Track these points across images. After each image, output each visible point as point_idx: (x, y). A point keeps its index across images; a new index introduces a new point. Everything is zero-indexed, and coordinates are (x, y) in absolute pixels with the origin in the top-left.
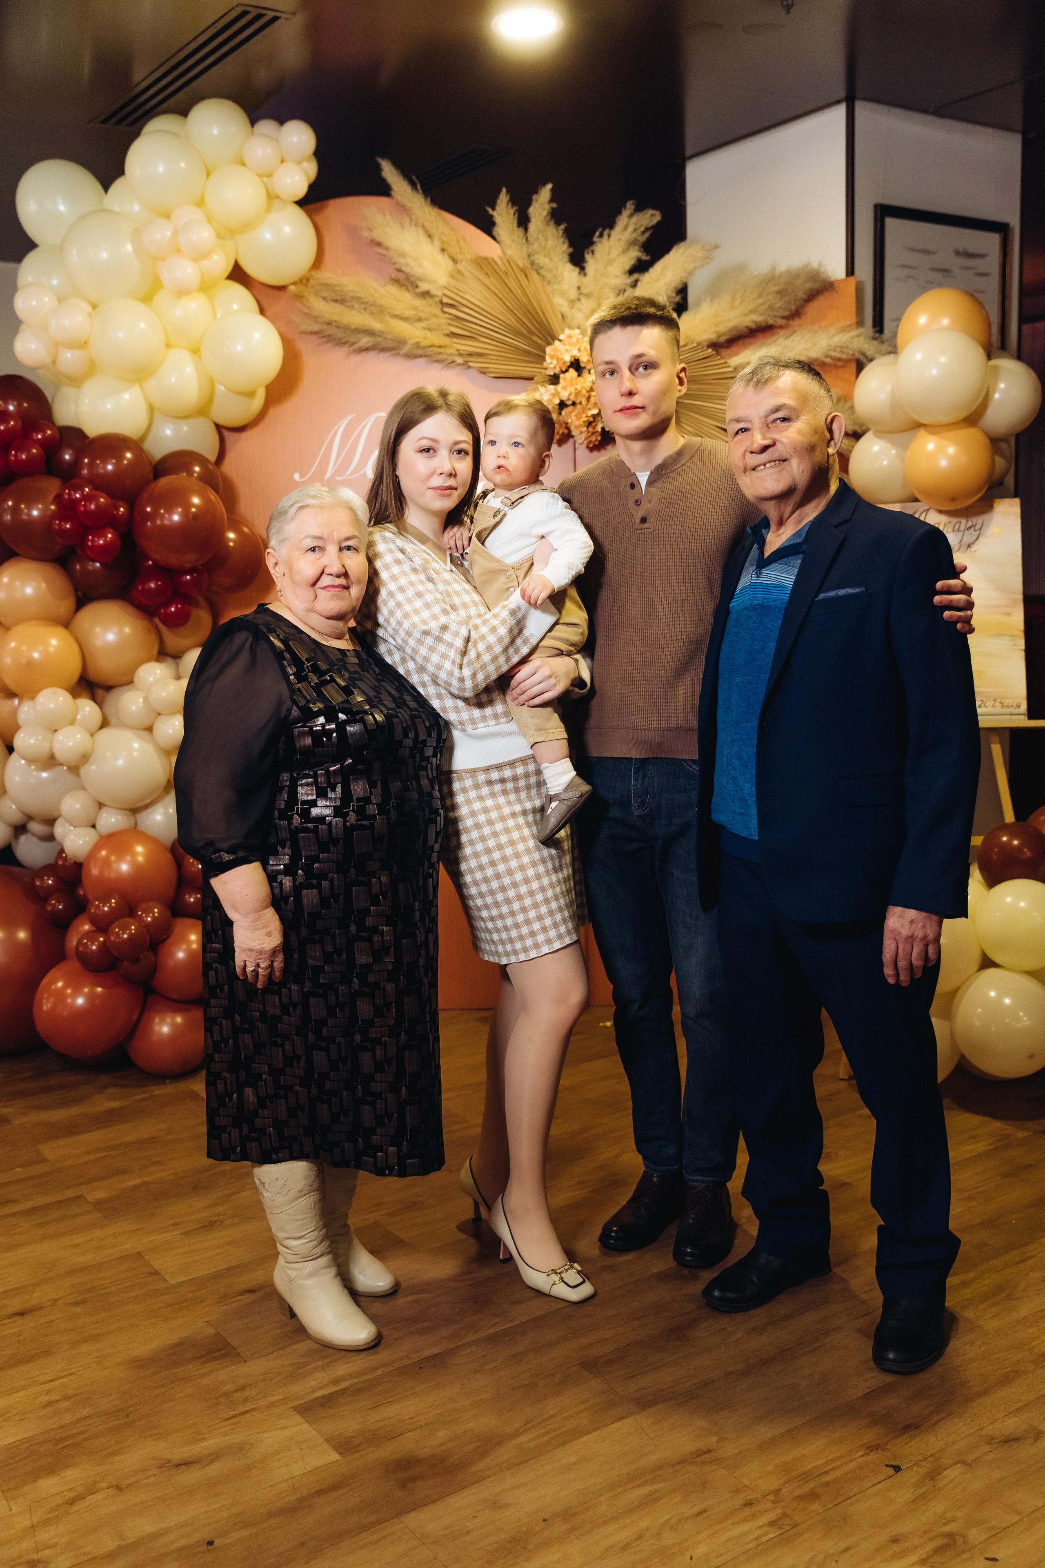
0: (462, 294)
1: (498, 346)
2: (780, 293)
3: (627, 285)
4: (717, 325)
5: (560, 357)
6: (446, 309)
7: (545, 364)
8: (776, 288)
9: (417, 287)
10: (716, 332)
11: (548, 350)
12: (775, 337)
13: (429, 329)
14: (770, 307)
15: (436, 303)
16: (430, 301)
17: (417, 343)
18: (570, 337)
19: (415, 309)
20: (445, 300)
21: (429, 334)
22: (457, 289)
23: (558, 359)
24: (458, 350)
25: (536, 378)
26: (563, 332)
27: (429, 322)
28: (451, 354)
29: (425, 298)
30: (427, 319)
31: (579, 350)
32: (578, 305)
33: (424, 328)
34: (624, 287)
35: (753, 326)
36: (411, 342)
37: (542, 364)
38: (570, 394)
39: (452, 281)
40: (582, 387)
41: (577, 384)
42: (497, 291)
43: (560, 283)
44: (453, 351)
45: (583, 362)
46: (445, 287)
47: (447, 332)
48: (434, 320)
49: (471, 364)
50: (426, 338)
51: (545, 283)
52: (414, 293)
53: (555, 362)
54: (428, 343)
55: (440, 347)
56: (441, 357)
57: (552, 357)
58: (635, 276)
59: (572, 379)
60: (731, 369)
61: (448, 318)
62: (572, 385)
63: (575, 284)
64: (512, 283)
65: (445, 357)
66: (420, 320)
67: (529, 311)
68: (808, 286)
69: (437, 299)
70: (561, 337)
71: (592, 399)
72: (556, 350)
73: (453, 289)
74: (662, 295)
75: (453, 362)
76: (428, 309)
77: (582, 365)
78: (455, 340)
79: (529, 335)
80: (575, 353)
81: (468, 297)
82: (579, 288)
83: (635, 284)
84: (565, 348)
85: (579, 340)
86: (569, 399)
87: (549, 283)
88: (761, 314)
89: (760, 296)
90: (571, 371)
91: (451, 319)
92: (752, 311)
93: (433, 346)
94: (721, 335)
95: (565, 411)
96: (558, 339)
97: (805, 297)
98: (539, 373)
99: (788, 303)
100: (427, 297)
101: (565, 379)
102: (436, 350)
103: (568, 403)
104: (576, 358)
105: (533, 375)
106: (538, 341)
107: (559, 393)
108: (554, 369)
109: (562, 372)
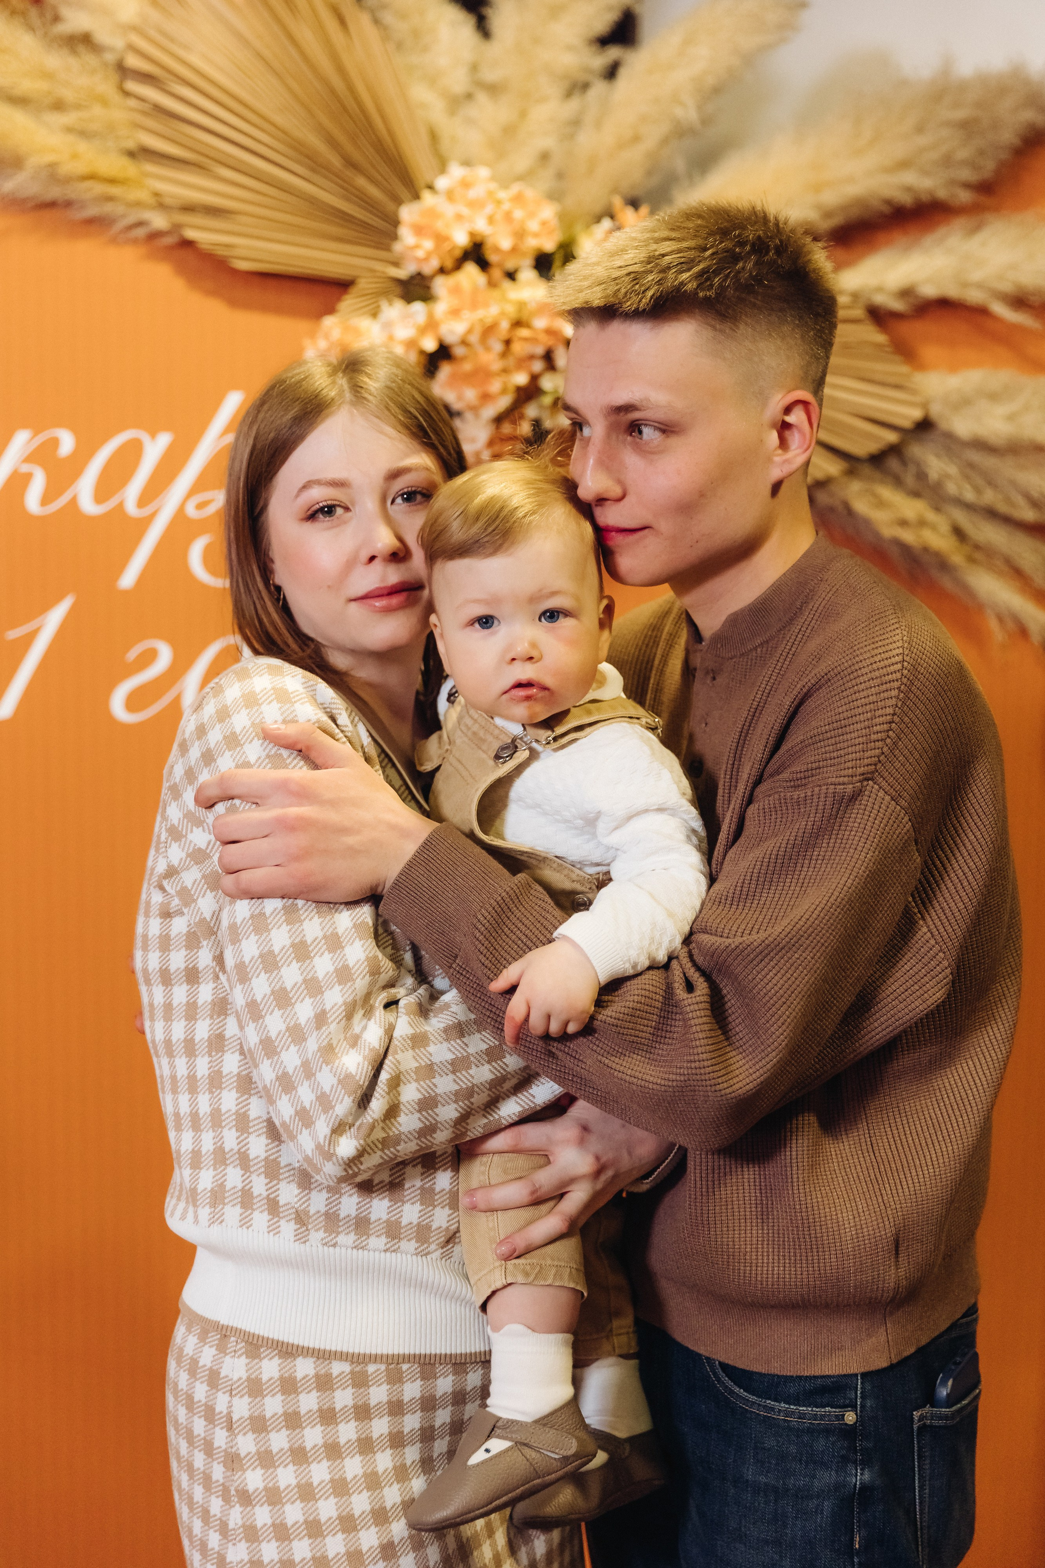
0: (181, 53)
1: (265, 195)
2: (967, 127)
3: (588, 70)
6: (132, 86)
7: (398, 247)
8: (960, 114)
9: (57, 19)
11: (408, 213)
12: (942, 231)
13: (84, 134)
14: (947, 161)
15: (105, 65)
16: (91, 59)
17: (52, 166)
18: (466, 184)
19: (48, 75)
20: (133, 61)
21: (82, 146)
22: (166, 37)
23: (440, 239)
24: (156, 194)
25: (361, 282)
26: (443, 168)
28: (138, 204)
29: (74, 52)
30: (78, 107)
31: (491, 220)
32: (471, 111)
33: (69, 130)
34: (586, 77)
35: (906, 199)
36: (34, 161)
37: (387, 247)
38: (470, 331)
39: (155, 15)
40: (502, 315)
41: (486, 305)
42: (266, 53)
43: (426, 48)
44: (143, 195)
45: (497, 250)
46: (135, 29)
47: (131, 144)
48: (97, 110)
49: (191, 234)
50: (75, 156)
51: (391, 47)
52: (46, 34)
53: (428, 244)
54: (79, 167)
55: (112, 181)
56: (108, 208)
57: (419, 230)
58: (614, 52)
59: (475, 290)
61: (132, 109)
62: (474, 305)
64: (306, 35)
65: (121, 209)
66: (59, 106)
67: (345, 109)
68: (1028, 116)
69: (110, 57)
70: (442, 183)
71: (516, 347)
72: (432, 213)
73: (153, 33)
74: (684, 106)
75: (140, 224)
76: (83, 82)
77: (493, 257)
78: (150, 168)
79: (349, 173)
80: (481, 226)
81: (194, 59)
82: (474, 68)
83: (611, 72)
84: (448, 210)
85: (490, 194)
86: (464, 342)
87: (399, 46)
88: (925, 173)
89: (920, 129)
90: (471, 269)
91: (144, 113)
92: (904, 165)
93: (92, 177)
94: (828, 214)
95: (445, 371)
96: (430, 187)
97: (1017, 141)
98: (372, 271)
99: (981, 152)
100: (81, 48)
101: (456, 291)
102: (99, 188)
103: (458, 351)
104: (478, 239)
105: (358, 277)
106: (374, 192)
107: (431, 325)
108: (420, 261)
109: (442, 271)
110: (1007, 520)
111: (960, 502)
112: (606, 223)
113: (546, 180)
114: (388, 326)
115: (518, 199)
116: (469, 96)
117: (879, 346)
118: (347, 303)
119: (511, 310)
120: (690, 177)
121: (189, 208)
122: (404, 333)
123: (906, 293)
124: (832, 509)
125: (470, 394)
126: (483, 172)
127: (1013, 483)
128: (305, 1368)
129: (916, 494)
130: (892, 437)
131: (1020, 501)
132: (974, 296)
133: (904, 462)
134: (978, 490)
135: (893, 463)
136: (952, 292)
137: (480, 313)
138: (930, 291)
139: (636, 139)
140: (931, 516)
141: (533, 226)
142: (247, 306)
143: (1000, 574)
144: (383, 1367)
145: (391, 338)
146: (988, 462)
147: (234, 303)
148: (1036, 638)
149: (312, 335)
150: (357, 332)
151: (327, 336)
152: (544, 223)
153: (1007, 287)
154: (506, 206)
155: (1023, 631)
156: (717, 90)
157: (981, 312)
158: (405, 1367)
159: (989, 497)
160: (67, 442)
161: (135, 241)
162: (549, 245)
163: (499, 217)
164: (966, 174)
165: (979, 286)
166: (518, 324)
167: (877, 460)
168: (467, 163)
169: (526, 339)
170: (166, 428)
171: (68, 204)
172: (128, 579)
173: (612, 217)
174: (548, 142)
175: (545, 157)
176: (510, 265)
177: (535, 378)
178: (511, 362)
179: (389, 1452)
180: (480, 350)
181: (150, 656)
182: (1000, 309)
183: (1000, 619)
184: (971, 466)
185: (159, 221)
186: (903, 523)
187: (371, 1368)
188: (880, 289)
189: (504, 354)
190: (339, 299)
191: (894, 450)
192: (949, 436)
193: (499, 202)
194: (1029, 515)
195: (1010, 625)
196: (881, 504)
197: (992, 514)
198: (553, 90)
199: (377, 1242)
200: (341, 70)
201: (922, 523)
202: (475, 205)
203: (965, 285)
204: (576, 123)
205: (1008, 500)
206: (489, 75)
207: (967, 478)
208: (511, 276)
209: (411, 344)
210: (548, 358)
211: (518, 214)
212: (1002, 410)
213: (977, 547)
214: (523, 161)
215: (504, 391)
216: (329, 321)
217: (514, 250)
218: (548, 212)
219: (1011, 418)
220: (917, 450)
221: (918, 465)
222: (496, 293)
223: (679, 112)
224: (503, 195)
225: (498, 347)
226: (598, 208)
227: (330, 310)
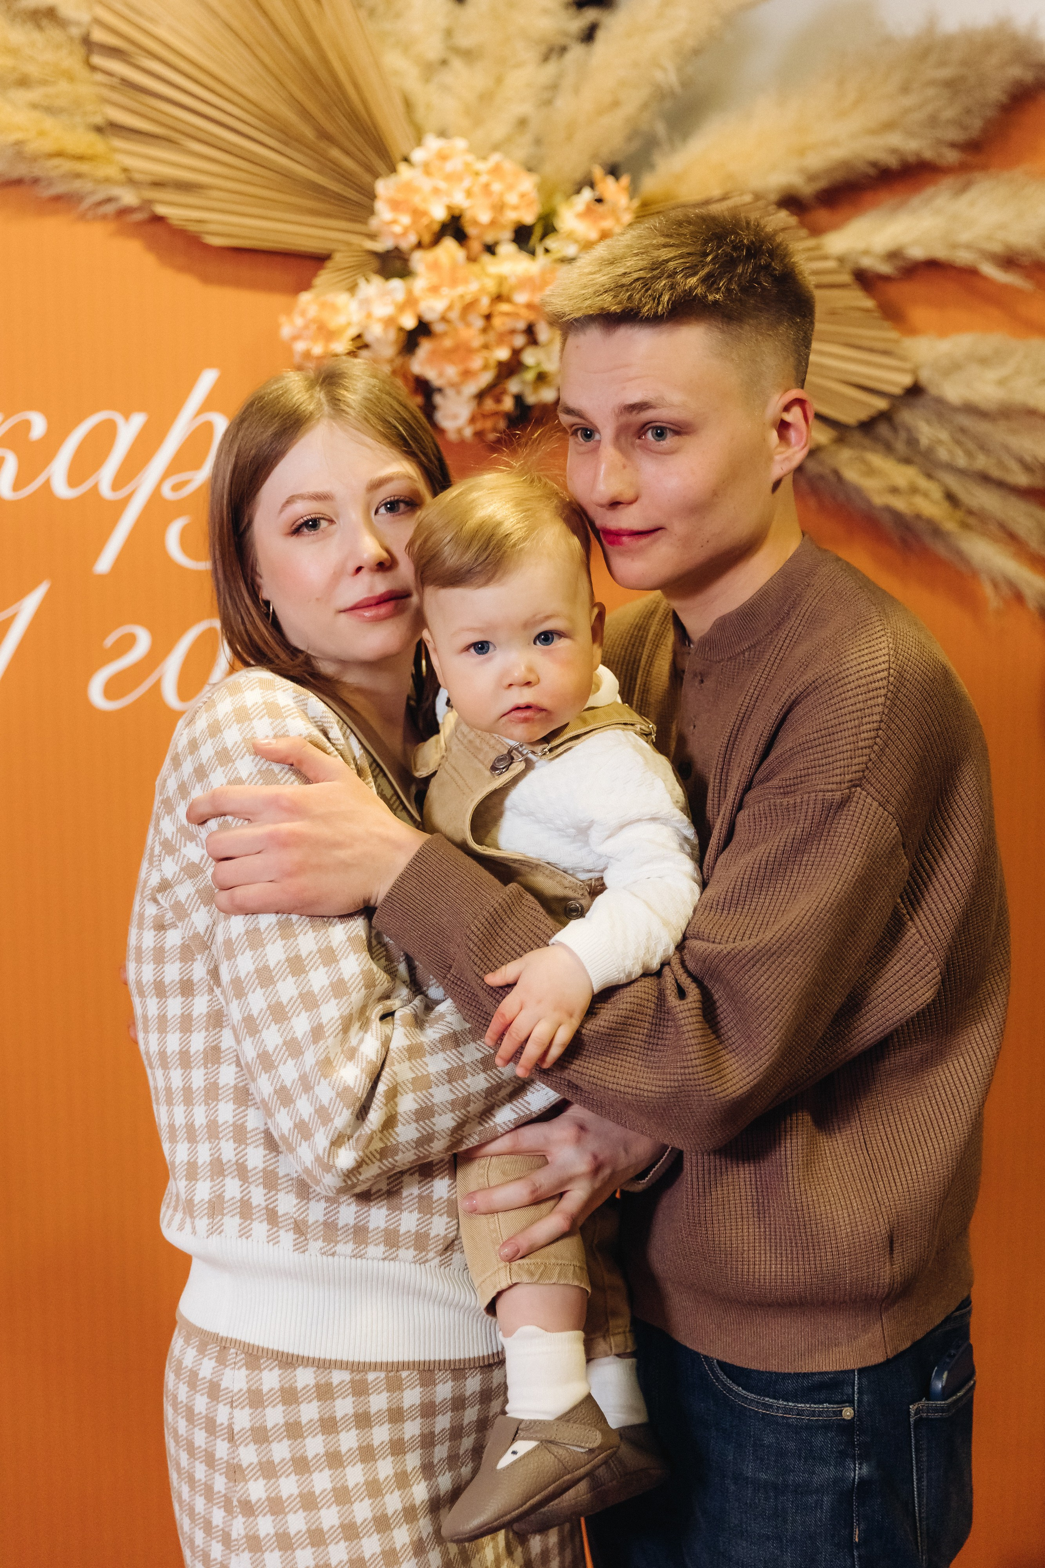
1: (239, 169)
2: (952, 85)
3: (566, 34)
4: (802, 152)
5: (421, 206)
6: (97, 60)
7: (374, 223)
8: (946, 73)
10: (802, 171)
11: (383, 187)
12: (930, 191)
13: (50, 110)
14: (933, 121)
15: (71, 39)
16: (55, 34)
17: (18, 143)
18: (443, 157)
19: (12, 51)
20: (99, 35)
21: (49, 123)
22: (132, 8)
23: (417, 213)
24: (125, 170)
25: (338, 257)
26: (419, 141)
27: (50, 90)
28: (107, 180)
29: (38, 25)
30: (44, 82)
31: (469, 193)
32: (446, 77)
33: (35, 106)
34: (562, 41)
35: (893, 162)
37: (364, 221)
38: (450, 308)
40: (482, 290)
41: (466, 281)
42: (235, 24)
43: (398, 15)
44: (112, 171)
45: (475, 223)
47: (98, 120)
48: (63, 86)
49: (161, 210)
50: (42, 133)
51: (363, 14)
52: (7, 10)
53: (405, 220)
54: (47, 145)
55: (80, 158)
56: (76, 185)
57: (395, 205)
58: (590, 14)
59: (454, 267)
60: (831, 264)
61: (101, 84)
62: (454, 282)
63: (441, 21)
65: (89, 186)
66: (24, 82)
67: (318, 80)
68: (1016, 72)
69: (75, 32)
70: (418, 155)
71: (497, 322)
72: (409, 187)
73: (119, 6)
74: (664, 69)
75: (109, 200)
76: (49, 56)
77: (471, 231)
78: (118, 143)
79: (323, 144)
80: (459, 200)
81: (162, 32)
82: (449, 33)
83: (589, 35)
84: (426, 184)
85: (467, 165)
86: (444, 319)
87: (372, 12)
88: (910, 134)
89: (905, 89)
90: (449, 244)
91: (113, 88)
92: (889, 126)
93: (59, 154)
94: (812, 178)
95: (425, 347)
96: (406, 160)
97: (1004, 98)
98: (348, 244)
99: (968, 111)
100: (45, 22)
101: (435, 266)
102: (67, 166)
103: (438, 328)
104: (457, 213)
105: (334, 251)
106: (348, 163)
107: (410, 301)
108: (396, 236)
109: (419, 245)
110: (1001, 485)
111: (951, 468)
112: (587, 194)
113: (523, 149)
114: (366, 302)
115: (496, 171)
116: (444, 62)
117: (867, 310)
118: (323, 278)
119: (491, 286)
120: (671, 140)
121: (158, 184)
122: (383, 310)
123: (893, 255)
124: (822, 477)
125: (451, 371)
126: (460, 144)
127: (1007, 448)
128: (305, 1377)
129: (907, 461)
130: (881, 404)
131: (1014, 466)
132: (963, 257)
133: (894, 428)
134: (969, 454)
135: (883, 430)
136: (940, 253)
137: (460, 290)
138: (917, 253)
139: (616, 104)
140: (923, 483)
141: (512, 198)
142: (221, 281)
143: (995, 540)
144: (383, 1375)
145: (369, 316)
146: (982, 427)
147: (206, 279)
148: (1032, 604)
149: (289, 311)
150: (334, 309)
151: (303, 313)
152: (523, 196)
153: (996, 247)
154: (484, 179)
155: (1019, 597)
156: (697, 52)
157: (970, 273)
158: (404, 1374)
159: (981, 462)
160: (39, 426)
161: (104, 217)
162: (529, 218)
163: (476, 189)
164: (953, 134)
165: (968, 247)
166: (499, 298)
167: (867, 426)
168: (442, 134)
169: (507, 314)
170: (140, 410)
171: (36, 181)
172: (104, 564)
173: (592, 185)
174: (525, 108)
175: (522, 123)
176: (489, 238)
177: (516, 353)
178: (491, 337)
179: (390, 1459)
180: (460, 326)
181: (129, 641)
182: (989, 270)
183: (996, 585)
184: (963, 430)
185: (129, 198)
186: (894, 490)
187: (371, 1376)
188: (866, 253)
189: (485, 330)
190: (315, 275)
191: (884, 417)
192: (940, 401)
193: (477, 174)
194: (1022, 479)
195: (1005, 590)
196: (871, 472)
197: (985, 479)
198: (529, 55)
199: (376, 1250)
200: (313, 40)
201: (914, 490)
202: (453, 178)
203: (955, 246)
204: (554, 87)
205: (1000, 464)
206: (464, 41)
207: (958, 443)
208: (490, 249)
209: (389, 322)
210: (530, 332)
211: (497, 187)
212: (992, 374)
213: (970, 512)
214: (499, 128)
215: (485, 367)
216: (305, 297)
217: (493, 223)
218: (528, 184)
219: (1002, 382)
220: (906, 416)
221: (909, 430)
222: (475, 268)
223: (659, 76)
224: (481, 166)
225: (479, 323)
226: (578, 175)
227: (305, 286)
